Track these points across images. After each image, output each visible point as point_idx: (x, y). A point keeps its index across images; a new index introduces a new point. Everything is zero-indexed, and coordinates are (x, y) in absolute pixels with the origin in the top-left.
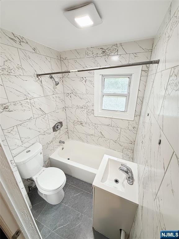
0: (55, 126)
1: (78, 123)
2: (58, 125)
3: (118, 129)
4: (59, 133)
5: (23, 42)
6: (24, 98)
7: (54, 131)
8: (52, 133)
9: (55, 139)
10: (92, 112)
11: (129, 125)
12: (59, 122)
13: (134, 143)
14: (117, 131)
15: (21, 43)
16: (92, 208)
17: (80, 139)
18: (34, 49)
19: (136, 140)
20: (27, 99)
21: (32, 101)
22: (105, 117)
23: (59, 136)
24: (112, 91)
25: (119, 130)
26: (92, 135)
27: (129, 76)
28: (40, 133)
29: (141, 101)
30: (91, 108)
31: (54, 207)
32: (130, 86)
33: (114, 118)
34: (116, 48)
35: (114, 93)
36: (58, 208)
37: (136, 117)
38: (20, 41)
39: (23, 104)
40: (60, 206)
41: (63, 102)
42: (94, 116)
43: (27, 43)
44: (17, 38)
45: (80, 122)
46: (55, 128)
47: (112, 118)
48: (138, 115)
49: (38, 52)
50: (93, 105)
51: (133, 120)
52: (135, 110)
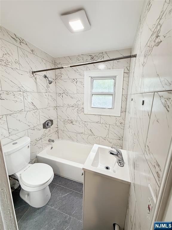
0: (45, 123)
1: (68, 122)
2: (48, 123)
3: (106, 125)
4: (49, 131)
5: (23, 43)
6: (17, 90)
7: (44, 128)
8: (42, 129)
9: (44, 136)
10: (82, 110)
11: (116, 121)
12: (50, 120)
13: (122, 138)
14: (106, 128)
15: (21, 43)
16: (81, 208)
17: (70, 138)
18: (32, 51)
19: (124, 135)
20: (20, 91)
21: (25, 94)
22: (94, 115)
23: (48, 134)
24: (100, 91)
25: (108, 127)
26: (82, 133)
27: (114, 78)
28: (29, 128)
29: (125, 98)
30: (82, 106)
31: (37, 211)
32: (115, 86)
33: (102, 115)
34: (102, 55)
35: (102, 93)
36: (42, 211)
37: (122, 113)
38: (20, 42)
39: (16, 95)
40: (44, 209)
41: (55, 101)
42: (84, 114)
43: (26, 44)
44: (18, 38)
45: (71, 120)
46: (46, 125)
47: (101, 115)
48: (124, 111)
49: (35, 54)
50: (83, 104)
51: (120, 116)
52: (121, 107)
